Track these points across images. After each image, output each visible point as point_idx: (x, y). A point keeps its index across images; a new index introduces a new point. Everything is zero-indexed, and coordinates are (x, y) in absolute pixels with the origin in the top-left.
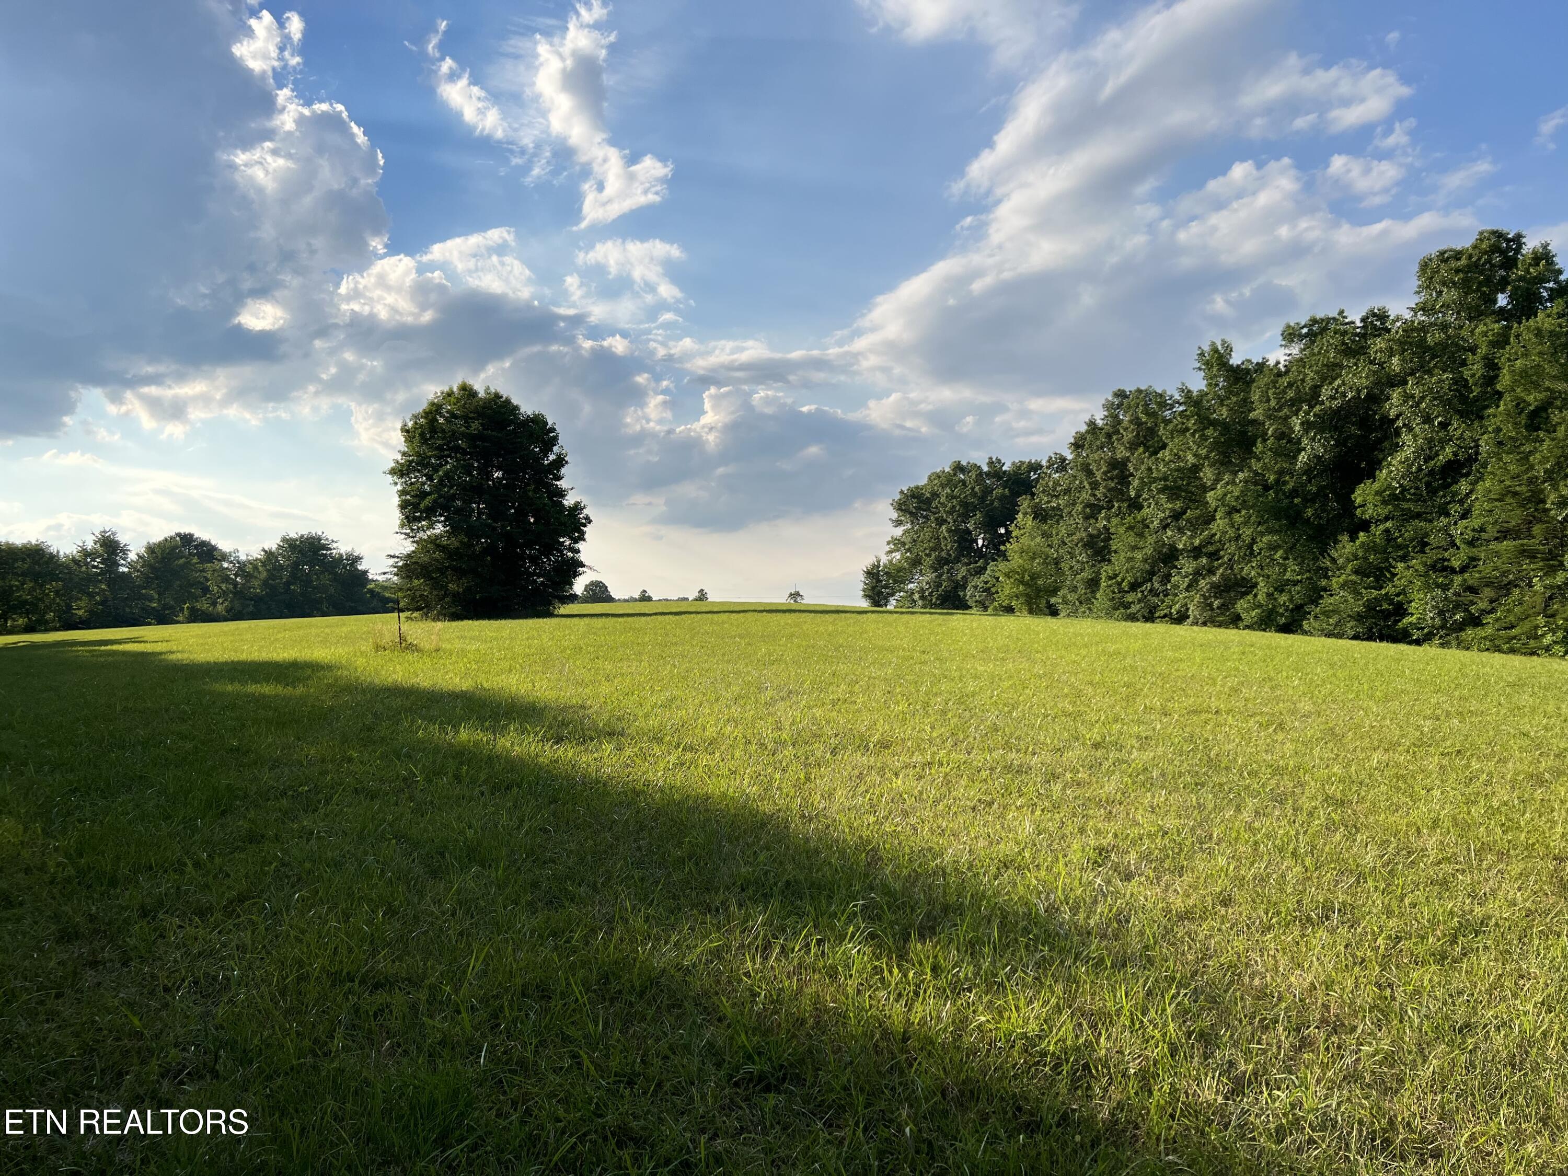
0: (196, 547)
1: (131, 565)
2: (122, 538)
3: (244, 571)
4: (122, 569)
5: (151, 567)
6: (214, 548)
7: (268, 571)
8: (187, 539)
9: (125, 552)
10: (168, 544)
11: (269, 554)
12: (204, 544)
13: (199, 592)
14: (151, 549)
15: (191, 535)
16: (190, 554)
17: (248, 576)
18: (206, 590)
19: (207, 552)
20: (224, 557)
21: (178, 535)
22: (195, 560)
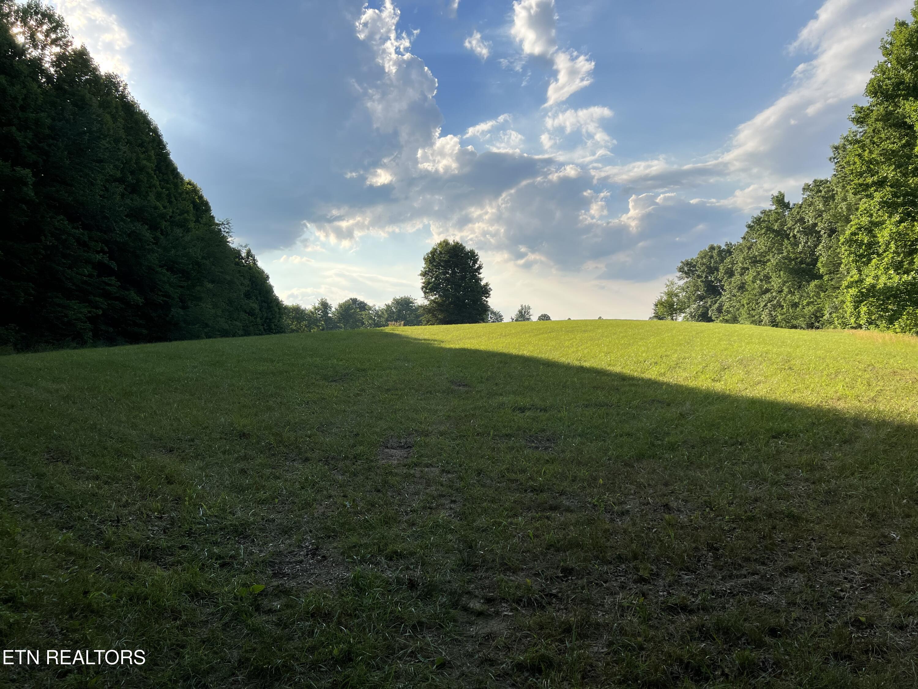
0: (358, 304)
1: (333, 313)
2: (329, 302)
3: (378, 314)
4: (330, 315)
5: (341, 314)
6: (366, 305)
7: (388, 314)
8: (354, 301)
9: (330, 308)
10: (347, 304)
11: (388, 306)
12: (362, 303)
13: (360, 324)
14: (340, 306)
15: (356, 299)
16: (356, 308)
17: (379, 316)
18: (363, 323)
19: (363, 306)
20: (370, 308)
21: (351, 299)
22: (358, 310)
